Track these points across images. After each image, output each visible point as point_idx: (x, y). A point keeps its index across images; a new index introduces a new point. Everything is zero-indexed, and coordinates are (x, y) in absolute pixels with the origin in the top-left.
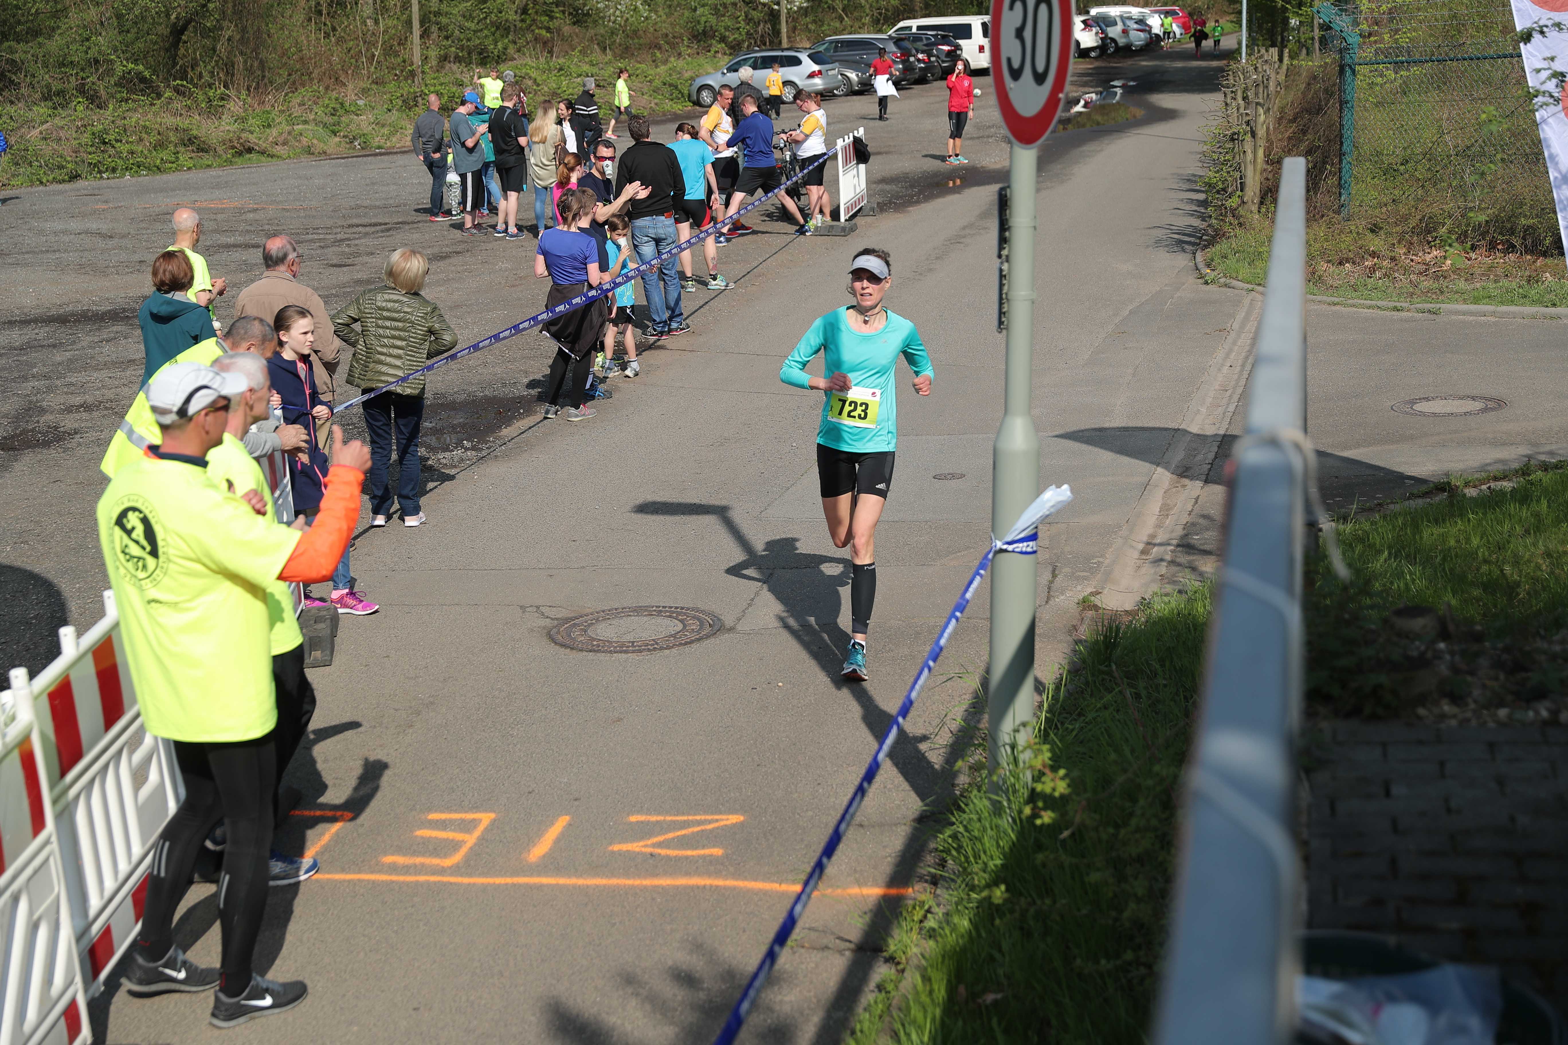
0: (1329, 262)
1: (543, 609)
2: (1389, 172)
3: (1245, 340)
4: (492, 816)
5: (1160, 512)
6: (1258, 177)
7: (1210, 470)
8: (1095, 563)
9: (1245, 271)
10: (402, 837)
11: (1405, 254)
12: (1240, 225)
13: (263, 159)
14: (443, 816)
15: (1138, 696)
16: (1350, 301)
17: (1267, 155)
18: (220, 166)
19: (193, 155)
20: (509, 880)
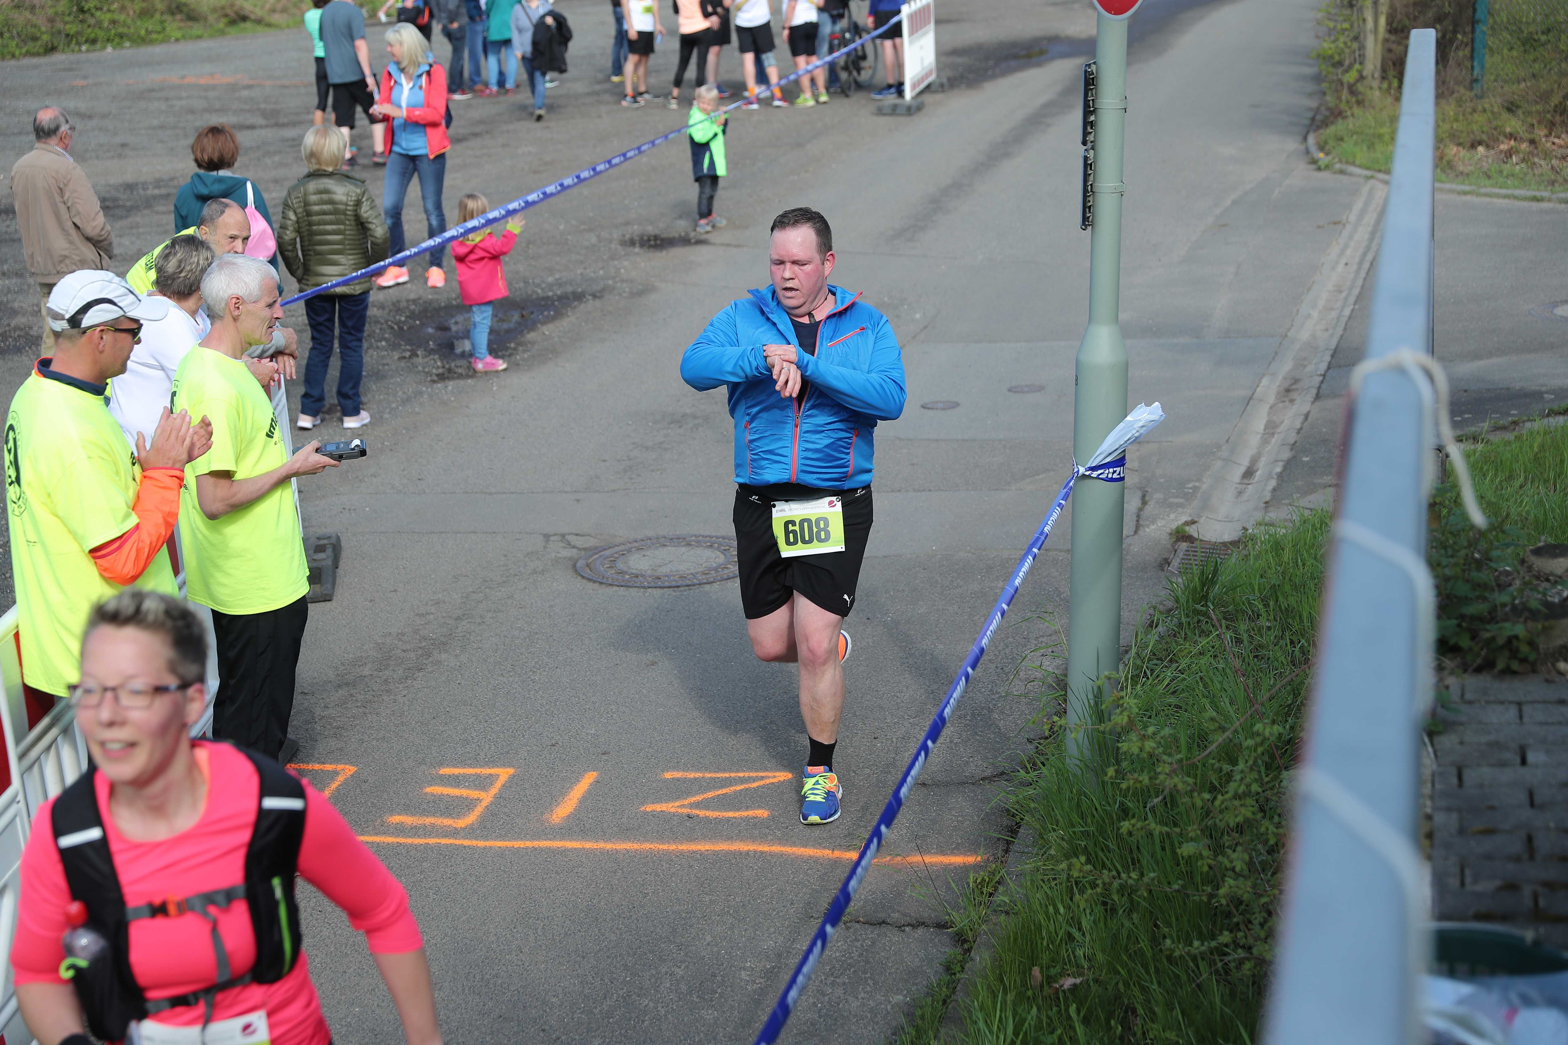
0: (1459, 144)
1: (569, 538)
2: (1529, 43)
3: (1362, 234)
4: (511, 771)
5: (1265, 429)
6: (1379, 48)
7: (1322, 382)
8: (1191, 488)
9: (1362, 155)
10: (410, 794)
11: (1546, 136)
12: (1359, 103)
13: (260, 29)
14: (456, 771)
15: (1239, 641)
16: (1483, 190)
17: (1389, 23)
18: (212, 36)
19: (182, 24)
20: (529, 844)
